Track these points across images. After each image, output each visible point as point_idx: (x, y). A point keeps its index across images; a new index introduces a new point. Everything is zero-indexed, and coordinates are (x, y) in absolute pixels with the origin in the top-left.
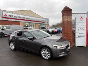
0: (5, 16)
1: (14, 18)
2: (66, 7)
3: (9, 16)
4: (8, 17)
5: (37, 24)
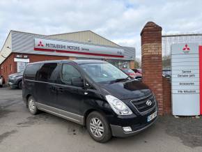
0: (39, 45)
1: (56, 49)
2: (148, 23)
4: (45, 47)
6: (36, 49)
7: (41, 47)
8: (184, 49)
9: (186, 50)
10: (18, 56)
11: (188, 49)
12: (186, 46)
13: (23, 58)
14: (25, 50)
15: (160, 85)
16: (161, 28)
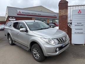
0: (19, 13)
1: (27, 14)
3: (23, 12)
4: (22, 14)
5: (48, 19)
6: (18, 15)
7: (20, 13)
8: (79, 12)
9: (80, 13)
10: (10, 17)
11: (81, 12)
12: (80, 10)
13: (13, 18)
14: (13, 15)
15: (66, 30)
16: (68, 2)
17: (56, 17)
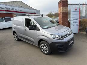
16: (68, 1)
17: (35, 14)
